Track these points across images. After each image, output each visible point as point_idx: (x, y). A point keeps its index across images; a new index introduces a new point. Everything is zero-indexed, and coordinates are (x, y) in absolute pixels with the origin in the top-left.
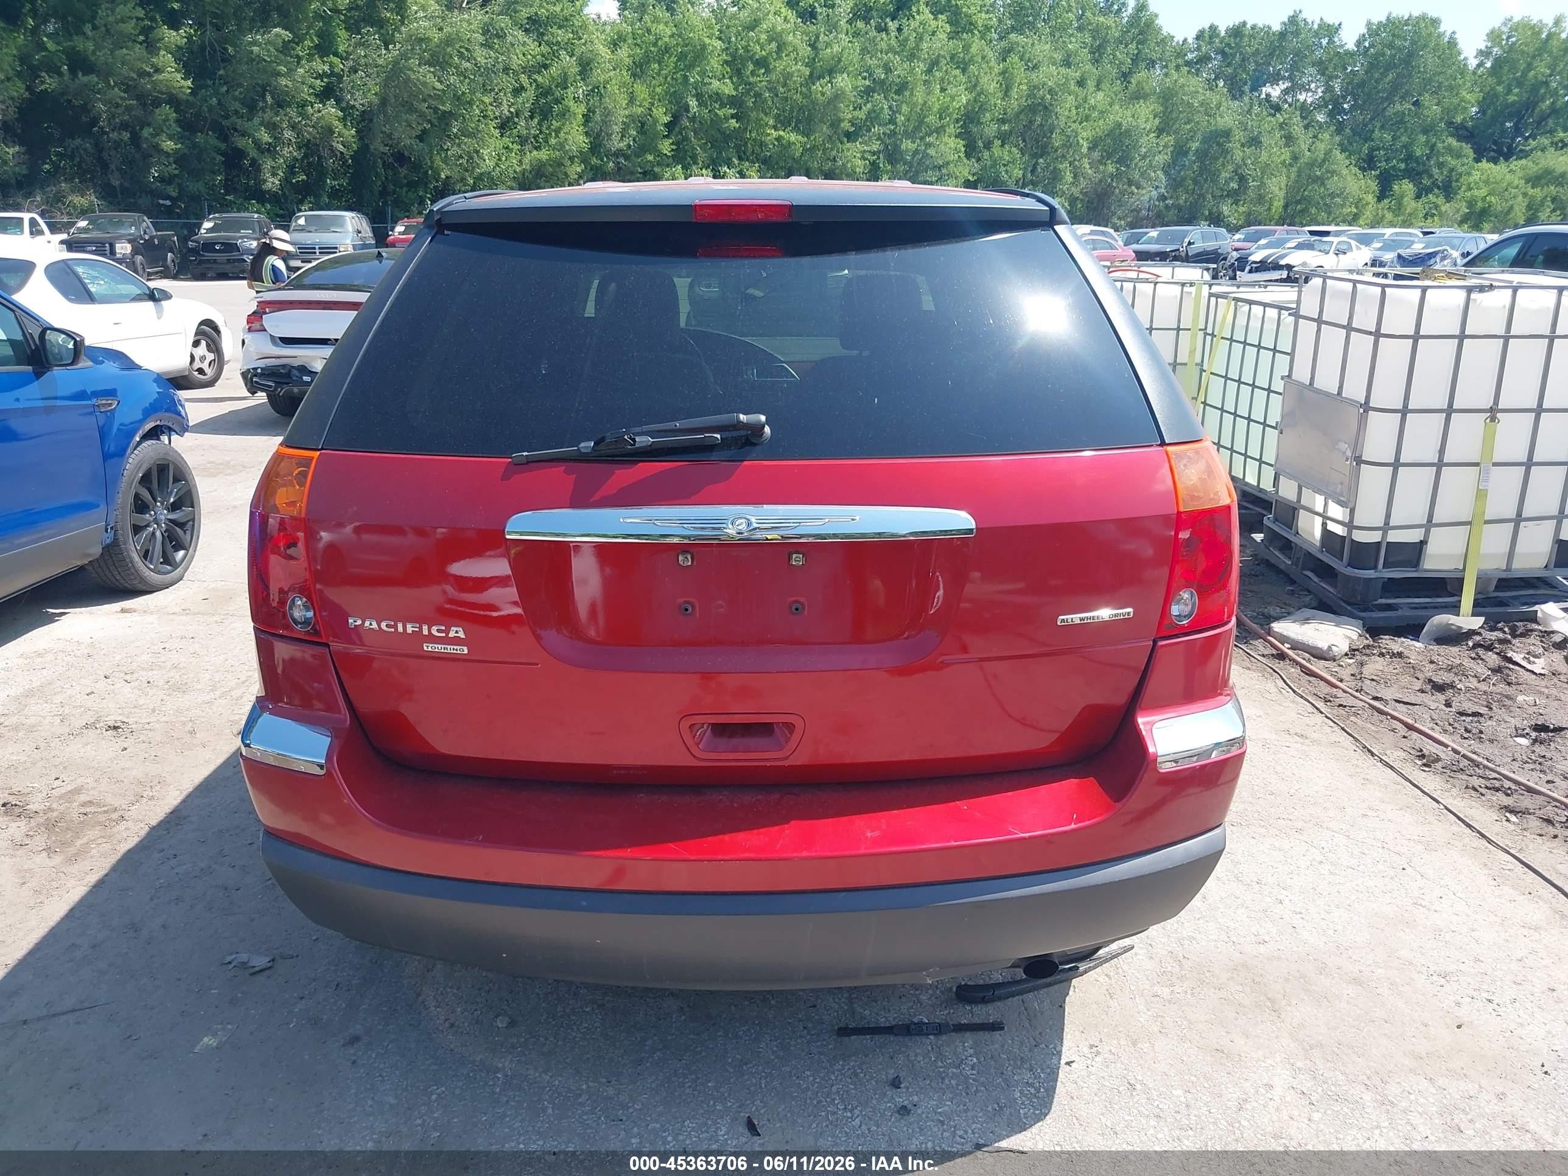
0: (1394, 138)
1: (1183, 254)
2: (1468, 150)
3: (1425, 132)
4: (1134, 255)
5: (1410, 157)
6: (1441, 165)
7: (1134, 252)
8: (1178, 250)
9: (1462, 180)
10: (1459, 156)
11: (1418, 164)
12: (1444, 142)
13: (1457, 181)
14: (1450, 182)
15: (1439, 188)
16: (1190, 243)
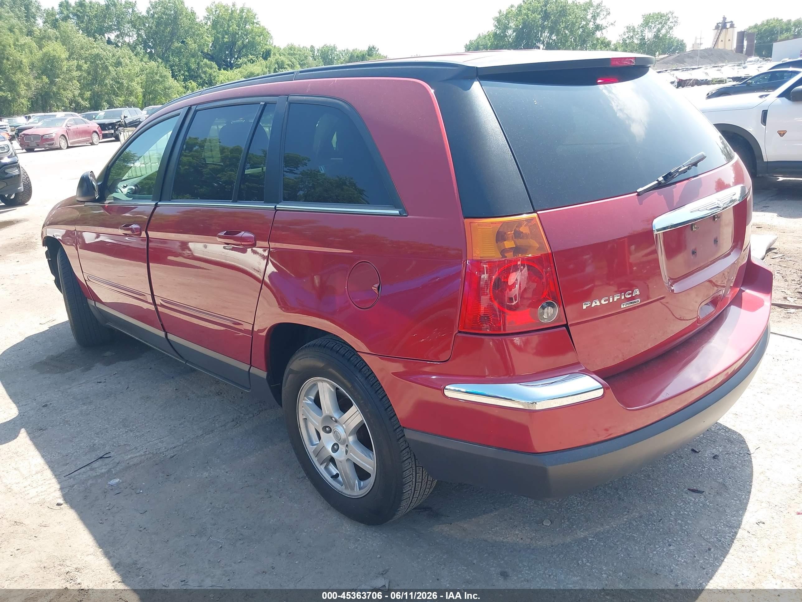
0: (180, 61)
1: (123, 123)
2: (214, 65)
3: (193, 56)
4: (99, 126)
5: (189, 70)
6: (205, 73)
7: (98, 124)
8: (120, 121)
9: (216, 79)
10: (211, 68)
11: (194, 72)
12: (203, 61)
13: (214, 80)
14: (211, 80)
15: (207, 84)
16: (125, 117)
